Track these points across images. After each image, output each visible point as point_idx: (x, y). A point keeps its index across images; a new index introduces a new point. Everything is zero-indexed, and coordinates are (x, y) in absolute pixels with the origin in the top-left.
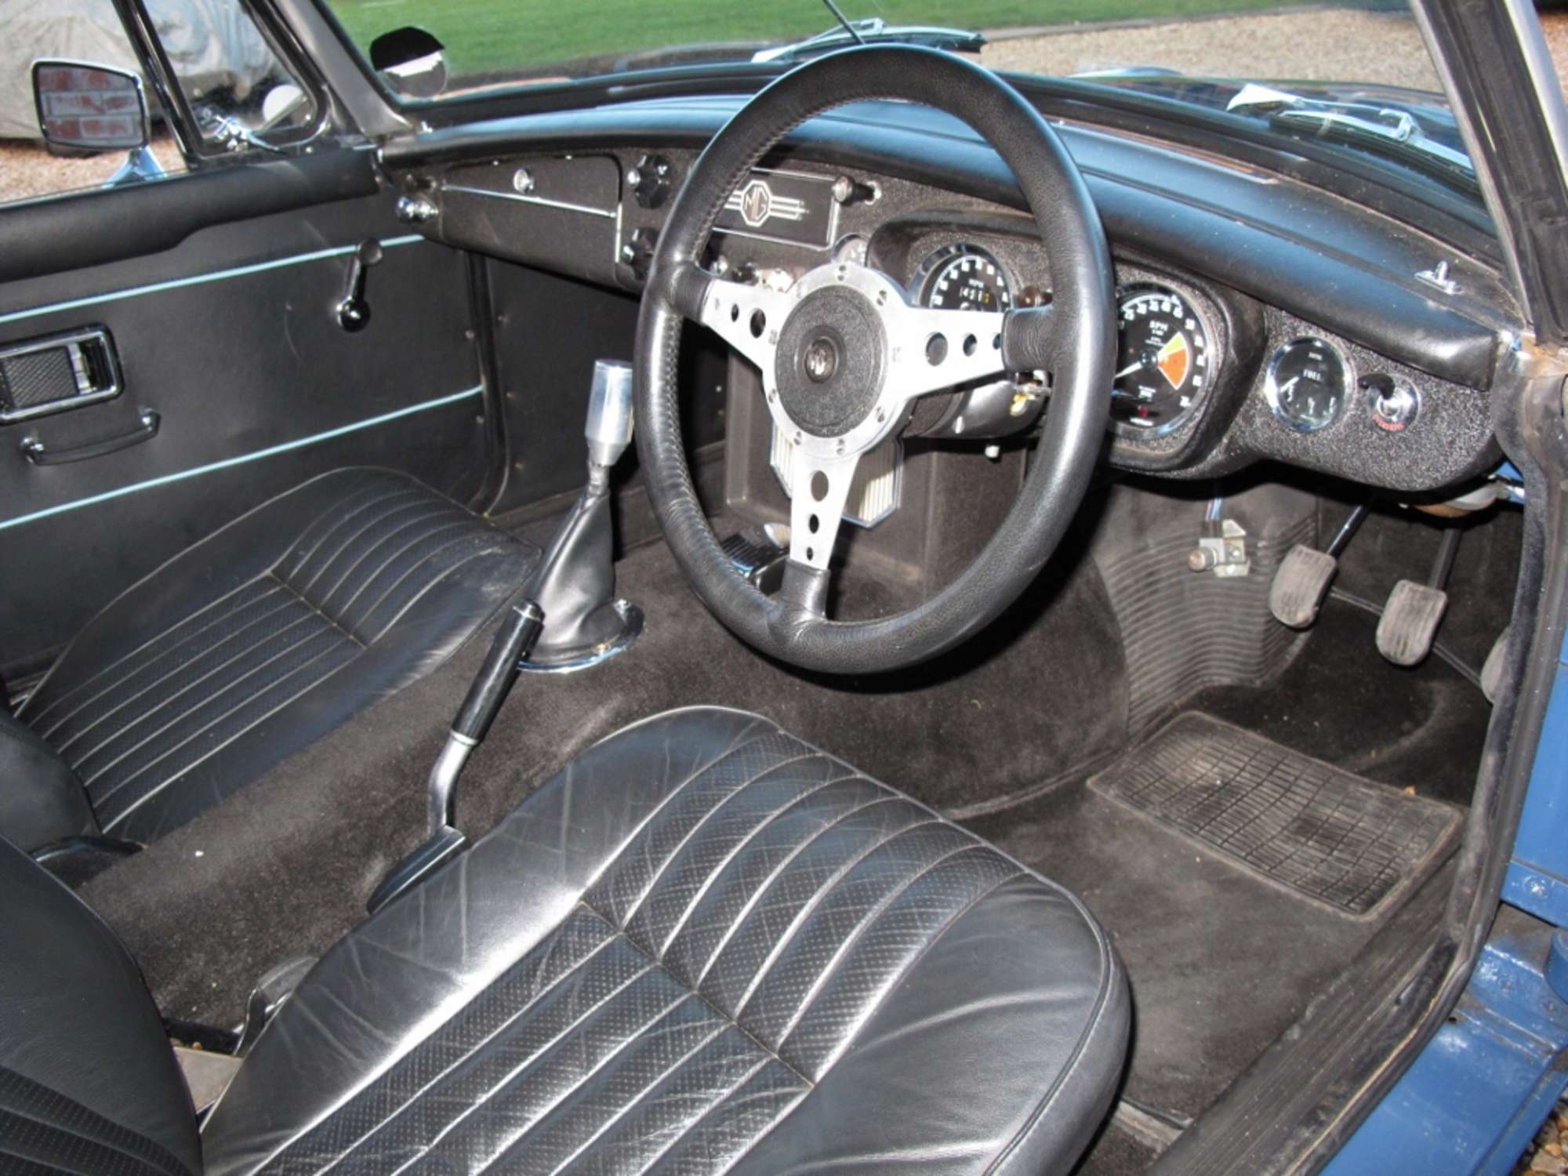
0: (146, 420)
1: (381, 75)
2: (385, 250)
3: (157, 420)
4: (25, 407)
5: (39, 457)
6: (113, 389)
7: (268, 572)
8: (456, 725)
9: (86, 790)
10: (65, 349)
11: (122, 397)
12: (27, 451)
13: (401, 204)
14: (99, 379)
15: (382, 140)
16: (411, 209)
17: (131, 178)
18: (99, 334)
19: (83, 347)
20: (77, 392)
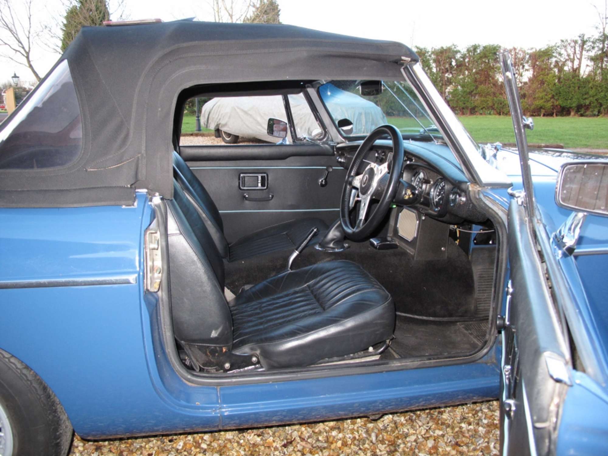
0: (270, 196)
1: (340, 129)
2: (333, 169)
3: (273, 196)
4: (247, 187)
5: (246, 199)
6: (265, 188)
7: (285, 233)
8: (297, 250)
9: (229, 247)
10: (258, 177)
11: (267, 190)
12: (244, 197)
13: (337, 158)
14: (263, 185)
15: (338, 143)
16: (340, 160)
17: (282, 143)
18: (265, 175)
19: (262, 177)
20: (258, 186)
